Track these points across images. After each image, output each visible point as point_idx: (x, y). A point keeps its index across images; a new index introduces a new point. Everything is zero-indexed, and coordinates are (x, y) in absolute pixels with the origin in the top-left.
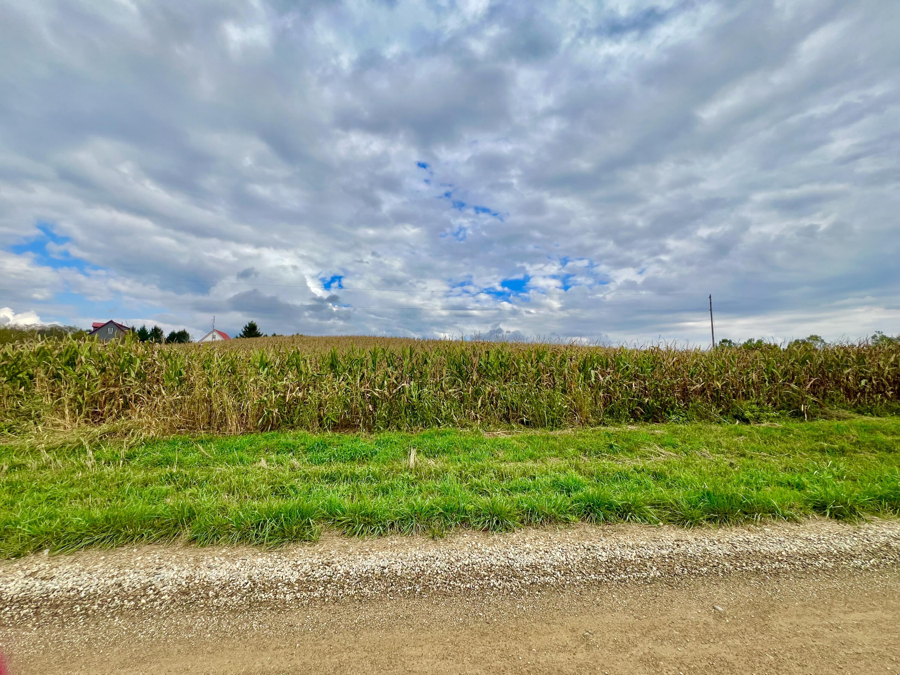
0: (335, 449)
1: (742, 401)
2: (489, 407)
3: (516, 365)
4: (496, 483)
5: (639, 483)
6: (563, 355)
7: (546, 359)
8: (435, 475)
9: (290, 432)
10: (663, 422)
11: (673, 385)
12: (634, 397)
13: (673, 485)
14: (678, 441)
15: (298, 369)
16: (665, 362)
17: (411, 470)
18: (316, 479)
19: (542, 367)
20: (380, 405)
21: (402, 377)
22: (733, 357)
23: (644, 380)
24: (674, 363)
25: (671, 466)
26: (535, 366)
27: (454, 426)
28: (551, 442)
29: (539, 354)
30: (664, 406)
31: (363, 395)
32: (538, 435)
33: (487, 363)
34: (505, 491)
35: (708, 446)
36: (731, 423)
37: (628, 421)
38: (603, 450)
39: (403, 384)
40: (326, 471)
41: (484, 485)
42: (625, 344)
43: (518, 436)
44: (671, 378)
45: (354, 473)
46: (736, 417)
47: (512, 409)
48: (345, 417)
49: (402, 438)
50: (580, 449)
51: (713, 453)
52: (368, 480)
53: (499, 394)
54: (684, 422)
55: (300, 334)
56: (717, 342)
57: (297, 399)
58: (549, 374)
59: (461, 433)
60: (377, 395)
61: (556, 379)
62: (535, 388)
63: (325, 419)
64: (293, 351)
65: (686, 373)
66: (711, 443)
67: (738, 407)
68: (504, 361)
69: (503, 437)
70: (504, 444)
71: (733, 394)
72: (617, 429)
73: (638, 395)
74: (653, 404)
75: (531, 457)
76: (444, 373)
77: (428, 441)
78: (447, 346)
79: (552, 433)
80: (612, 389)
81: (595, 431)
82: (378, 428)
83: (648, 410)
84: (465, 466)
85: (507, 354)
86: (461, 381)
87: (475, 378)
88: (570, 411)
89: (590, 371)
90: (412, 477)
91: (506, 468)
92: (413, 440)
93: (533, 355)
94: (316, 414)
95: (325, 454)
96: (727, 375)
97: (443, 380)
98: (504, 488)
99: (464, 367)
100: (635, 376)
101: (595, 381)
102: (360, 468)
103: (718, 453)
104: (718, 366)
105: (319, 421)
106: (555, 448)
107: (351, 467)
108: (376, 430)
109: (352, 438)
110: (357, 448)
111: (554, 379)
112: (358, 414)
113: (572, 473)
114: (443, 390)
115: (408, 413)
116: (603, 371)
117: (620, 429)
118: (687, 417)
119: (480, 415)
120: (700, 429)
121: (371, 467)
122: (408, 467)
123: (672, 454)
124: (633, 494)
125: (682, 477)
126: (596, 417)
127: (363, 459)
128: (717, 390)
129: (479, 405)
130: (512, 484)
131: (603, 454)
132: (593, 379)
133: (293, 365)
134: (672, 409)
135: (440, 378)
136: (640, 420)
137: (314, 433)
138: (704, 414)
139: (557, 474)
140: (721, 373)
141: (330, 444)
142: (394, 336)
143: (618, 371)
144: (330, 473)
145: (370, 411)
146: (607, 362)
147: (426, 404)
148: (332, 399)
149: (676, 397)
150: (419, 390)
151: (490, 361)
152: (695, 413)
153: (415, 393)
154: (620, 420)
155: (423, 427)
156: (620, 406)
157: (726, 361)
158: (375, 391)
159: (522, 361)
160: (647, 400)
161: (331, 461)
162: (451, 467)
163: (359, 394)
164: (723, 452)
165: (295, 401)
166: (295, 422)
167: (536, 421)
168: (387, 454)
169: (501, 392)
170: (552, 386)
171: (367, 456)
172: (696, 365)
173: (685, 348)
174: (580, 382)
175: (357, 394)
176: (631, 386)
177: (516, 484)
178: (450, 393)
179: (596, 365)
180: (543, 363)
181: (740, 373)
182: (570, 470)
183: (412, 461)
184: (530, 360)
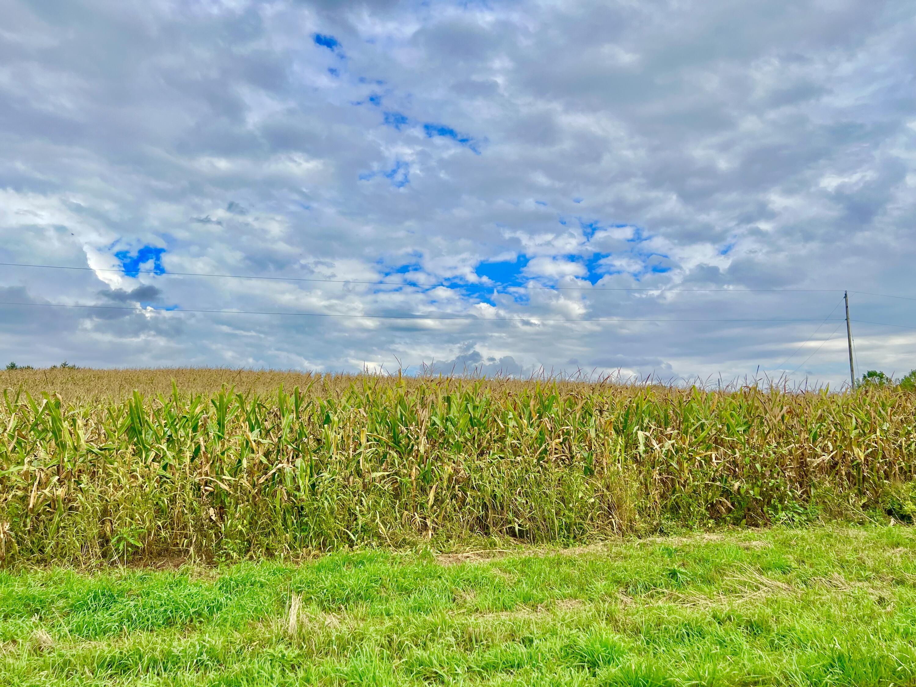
0: (132, 603)
1: (899, 484)
2: (449, 505)
3: (500, 422)
4: (458, 656)
5: (721, 644)
6: (586, 403)
7: (556, 410)
8: (338, 647)
9: (36, 572)
10: (765, 525)
11: (782, 456)
12: (714, 480)
13: (782, 643)
14: (791, 560)
15: (56, 439)
16: (768, 415)
17: (291, 638)
18: (86, 670)
19: (549, 426)
20: (232, 508)
21: (279, 451)
22: (883, 405)
23: (732, 448)
24: (783, 417)
25: (779, 608)
26: (536, 425)
27: (381, 544)
28: (565, 569)
29: (542, 403)
30: (766, 496)
31: (197, 488)
32: (542, 557)
33: (447, 420)
34: (474, 672)
35: (842, 567)
36: (881, 524)
37: (705, 525)
38: (659, 582)
39: (280, 466)
40: (110, 652)
41: (435, 662)
42: (698, 381)
43: (504, 560)
44: (778, 443)
45: (170, 652)
46: (890, 513)
47: (494, 508)
48: (157, 534)
49: (275, 574)
50: (618, 582)
51: (851, 580)
52: (200, 665)
53: (469, 479)
54: (801, 524)
55: (70, 364)
56: (859, 377)
57: (52, 503)
58: (561, 440)
59: (394, 559)
60: (227, 488)
61: (573, 448)
62: (535, 466)
63: (114, 541)
64: (45, 401)
65: (804, 435)
66: (847, 561)
67: (894, 494)
68: (477, 415)
69: (476, 563)
70: (476, 577)
71: (885, 471)
72: (685, 540)
73: (721, 476)
74: (747, 492)
75: (526, 600)
76: (363, 440)
77: (327, 578)
78: (370, 389)
79: (567, 552)
80: (675, 466)
81: (645, 545)
82: (228, 555)
83: (739, 503)
84: (398, 625)
85: (484, 403)
86: (395, 455)
87: (422, 450)
88: (601, 508)
89: (636, 433)
90: (292, 653)
91: (477, 626)
92: (298, 578)
93: (532, 403)
94: (96, 531)
95: (111, 615)
96: (873, 436)
97: (360, 454)
98: (472, 666)
99: (403, 428)
100: (716, 441)
101: (646, 452)
102: (183, 641)
103: (859, 581)
104: (859, 420)
105: (102, 545)
106: (572, 581)
107: (164, 641)
108: (223, 559)
109: (170, 579)
110: (180, 599)
111: (570, 448)
112: (185, 527)
113: (600, 629)
114: (359, 474)
115: (289, 523)
116: (661, 432)
117: (689, 541)
118: (807, 515)
119: (433, 521)
120: (830, 536)
121: (207, 637)
122: (285, 632)
123: (779, 584)
124: (709, 666)
125: (798, 627)
126: (648, 519)
127: (191, 621)
128: (858, 464)
129: (431, 502)
130: (489, 656)
131: (659, 589)
132: (642, 448)
133: (45, 430)
134: (781, 501)
135: (354, 451)
136: (725, 522)
137: (90, 571)
138: (837, 509)
139: (574, 631)
140: (865, 434)
141: (121, 593)
142: (267, 368)
143: (686, 432)
144: (117, 655)
145: (211, 520)
146: (666, 416)
147: (326, 504)
148: (129, 500)
149: (787, 479)
150: (312, 476)
151: (451, 415)
152: (821, 507)
153: (304, 483)
154: (690, 523)
155: (320, 549)
156: (691, 497)
157: (872, 411)
158: (222, 480)
159: (511, 415)
160: (737, 485)
161: (121, 630)
162: (372, 629)
163: (188, 487)
164: (868, 579)
165: (49, 505)
166: (48, 550)
167: (538, 529)
168: (242, 608)
169: (473, 475)
170: (567, 462)
171: (200, 615)
172: (821, 418)
173: (803, 387)
174: (617, 453)
175: (183, 487)
176: (708, 459)
177: (496, 657)
178: (374, 479)
179: (646, 421)
180: (551, 419)
181: (896, 434)
182: (598, 623)
183: (293, 620)
184: (527, 413)
